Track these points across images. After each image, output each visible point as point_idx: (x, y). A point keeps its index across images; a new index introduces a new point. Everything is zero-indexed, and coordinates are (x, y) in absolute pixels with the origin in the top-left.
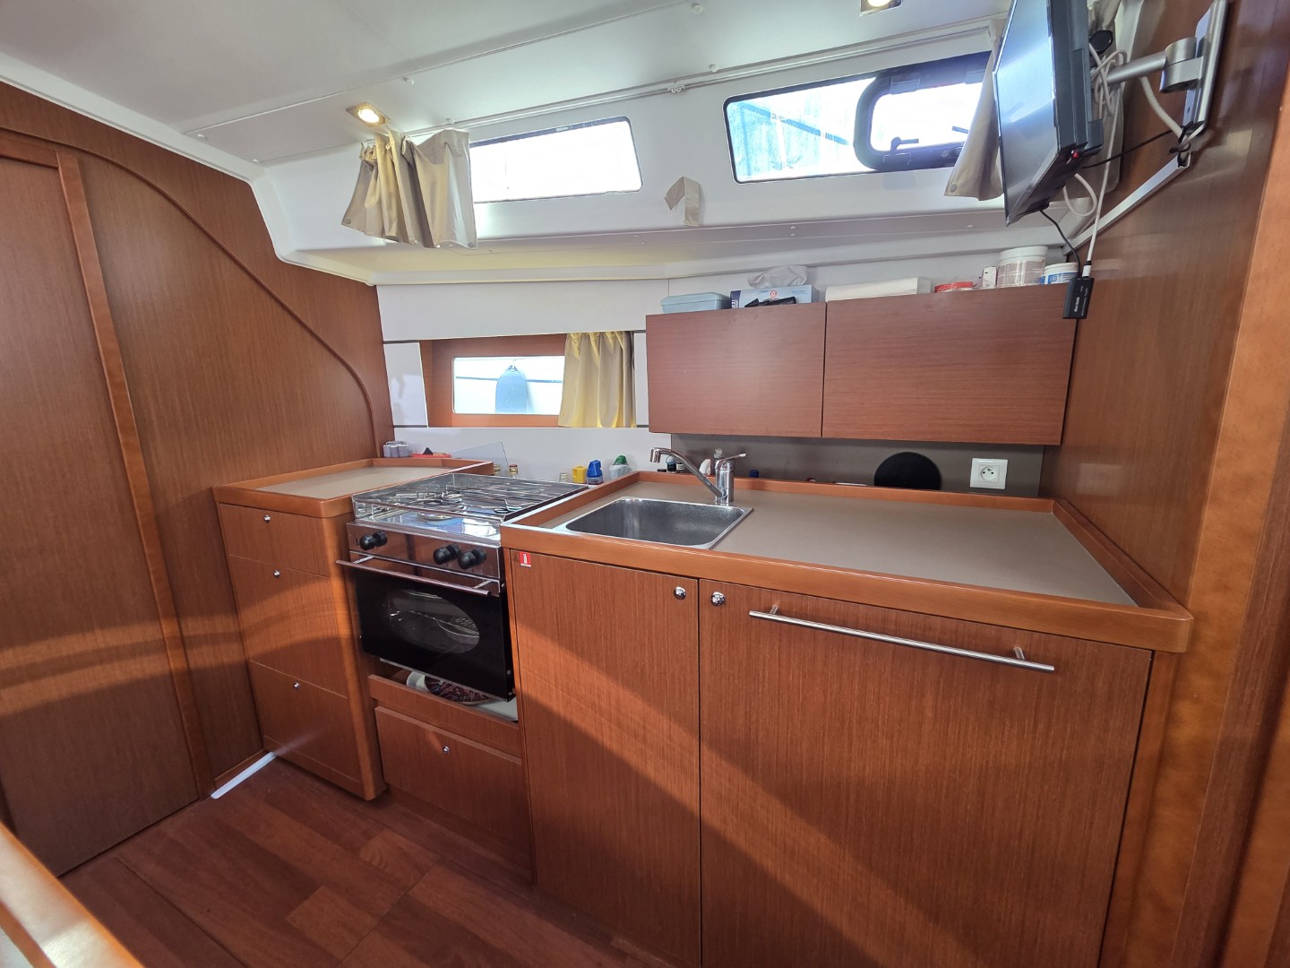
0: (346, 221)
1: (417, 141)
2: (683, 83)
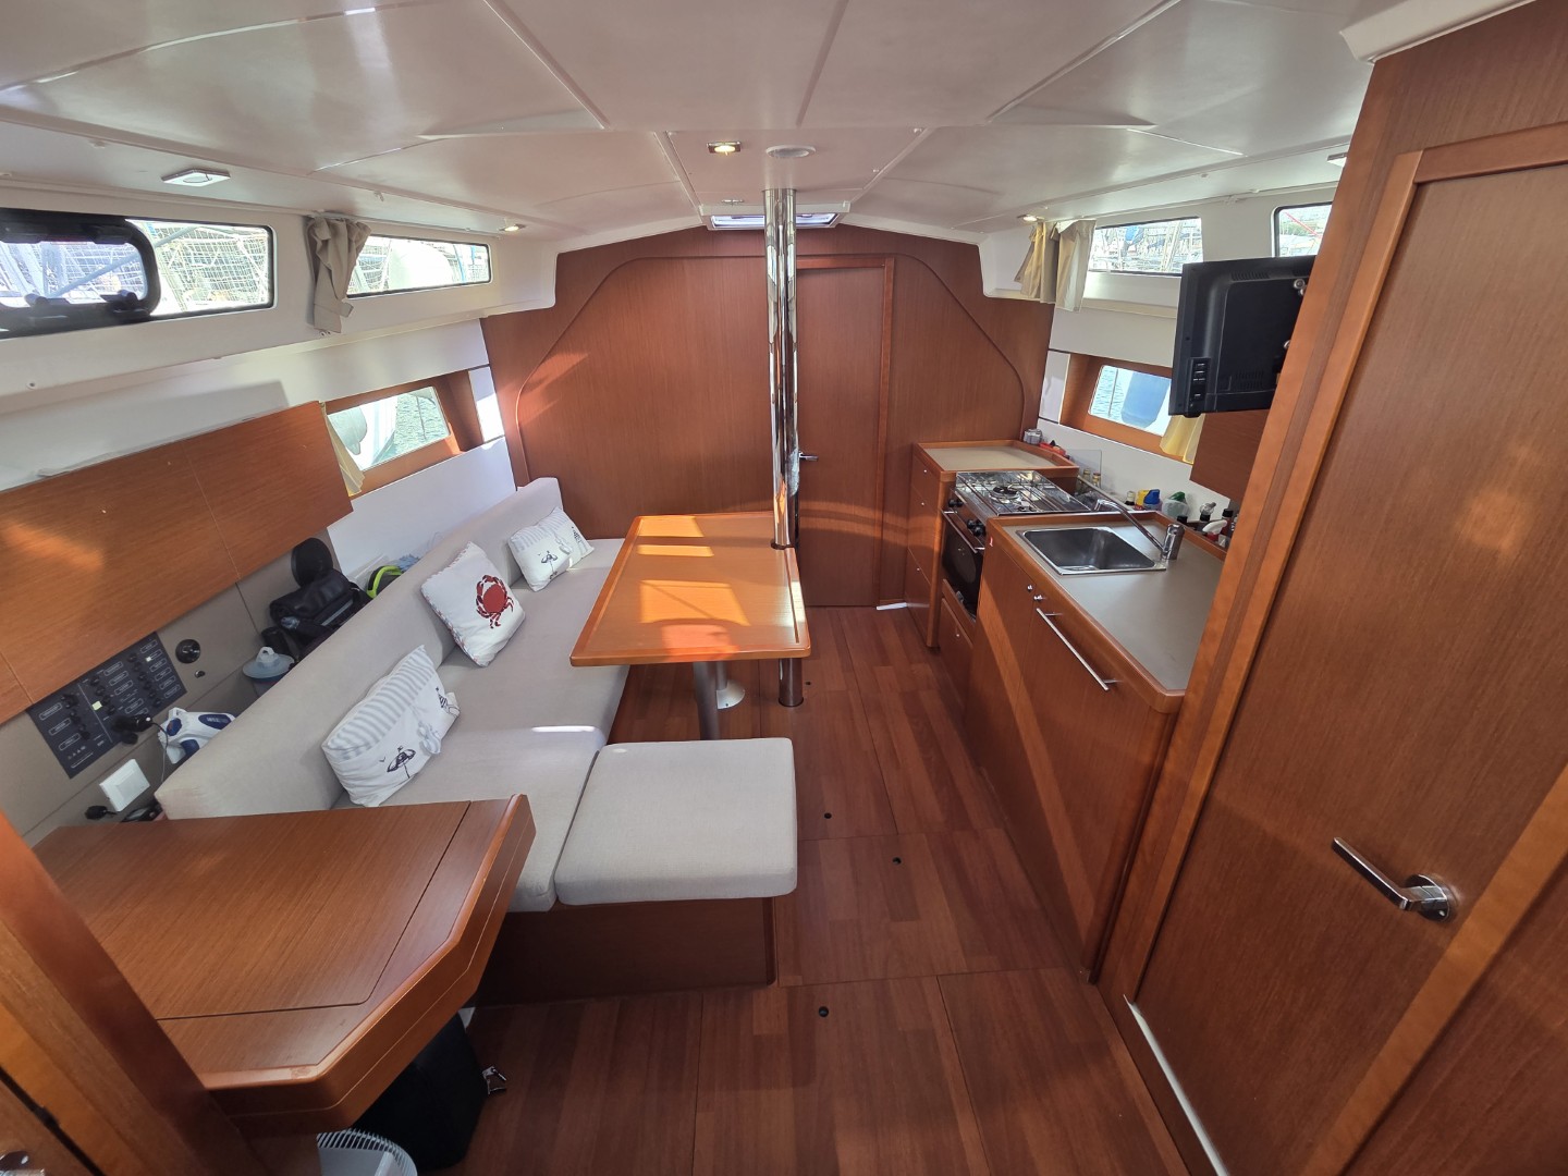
0: (1018, 279)
1: (1062, 227)
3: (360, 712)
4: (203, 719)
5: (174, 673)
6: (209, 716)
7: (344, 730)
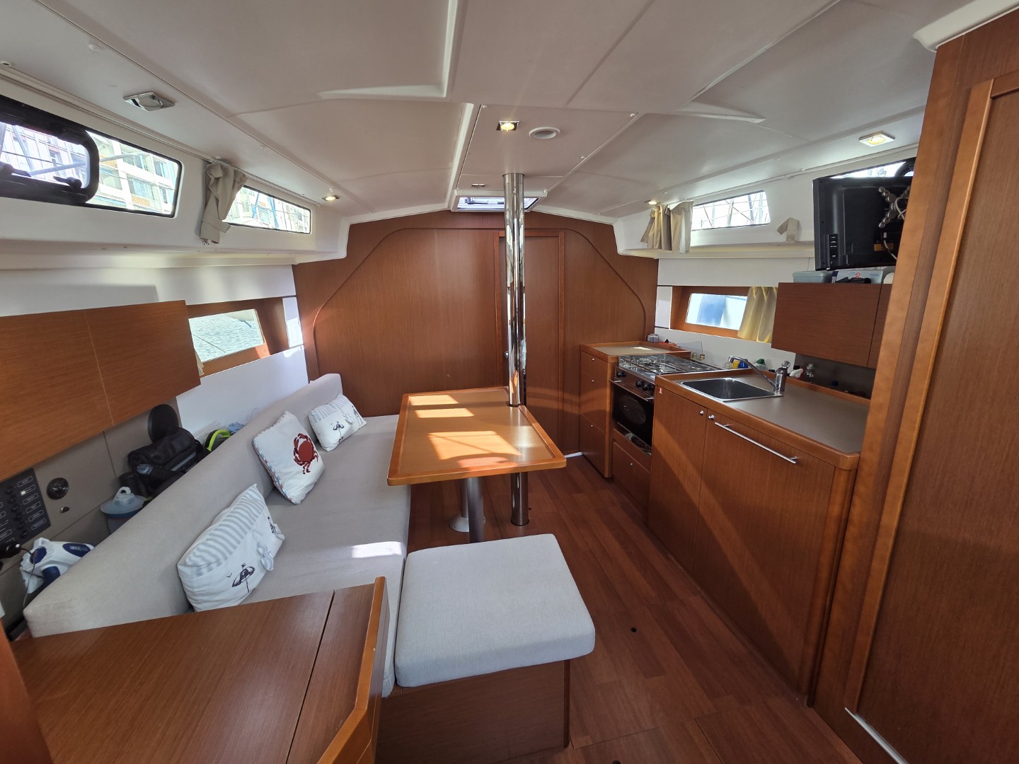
0: (642, 240)
1: (672, 207)
2: (789, 176)
3: (211, 534)
4: (66, 547)
5: (43, 507)
6: (72, 545)
7: (199, 550)
